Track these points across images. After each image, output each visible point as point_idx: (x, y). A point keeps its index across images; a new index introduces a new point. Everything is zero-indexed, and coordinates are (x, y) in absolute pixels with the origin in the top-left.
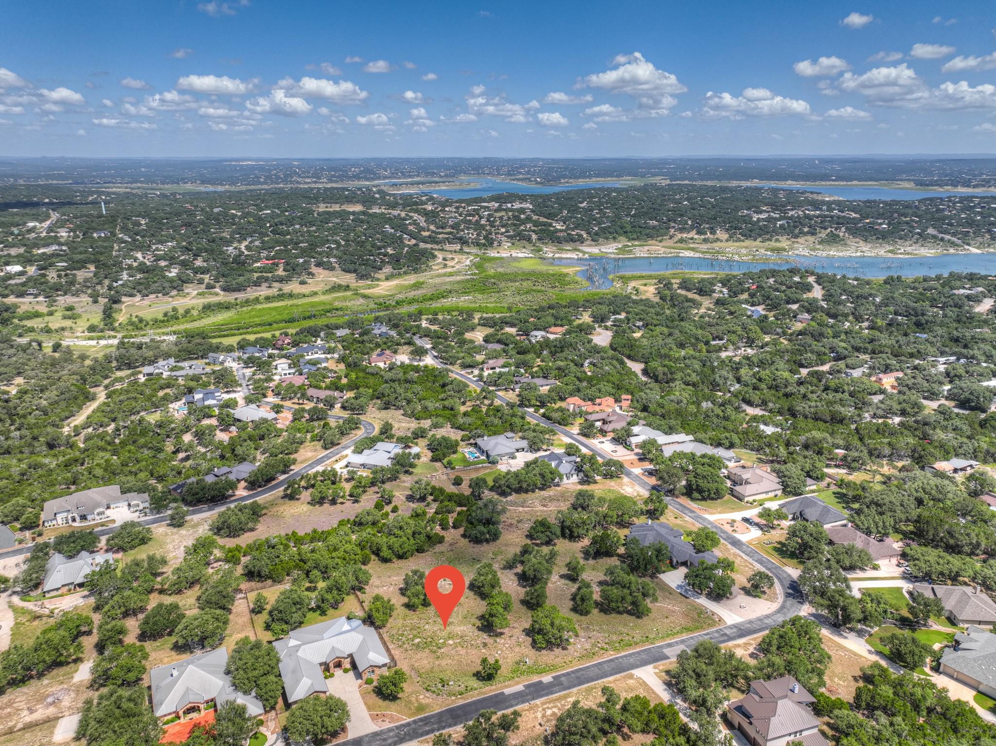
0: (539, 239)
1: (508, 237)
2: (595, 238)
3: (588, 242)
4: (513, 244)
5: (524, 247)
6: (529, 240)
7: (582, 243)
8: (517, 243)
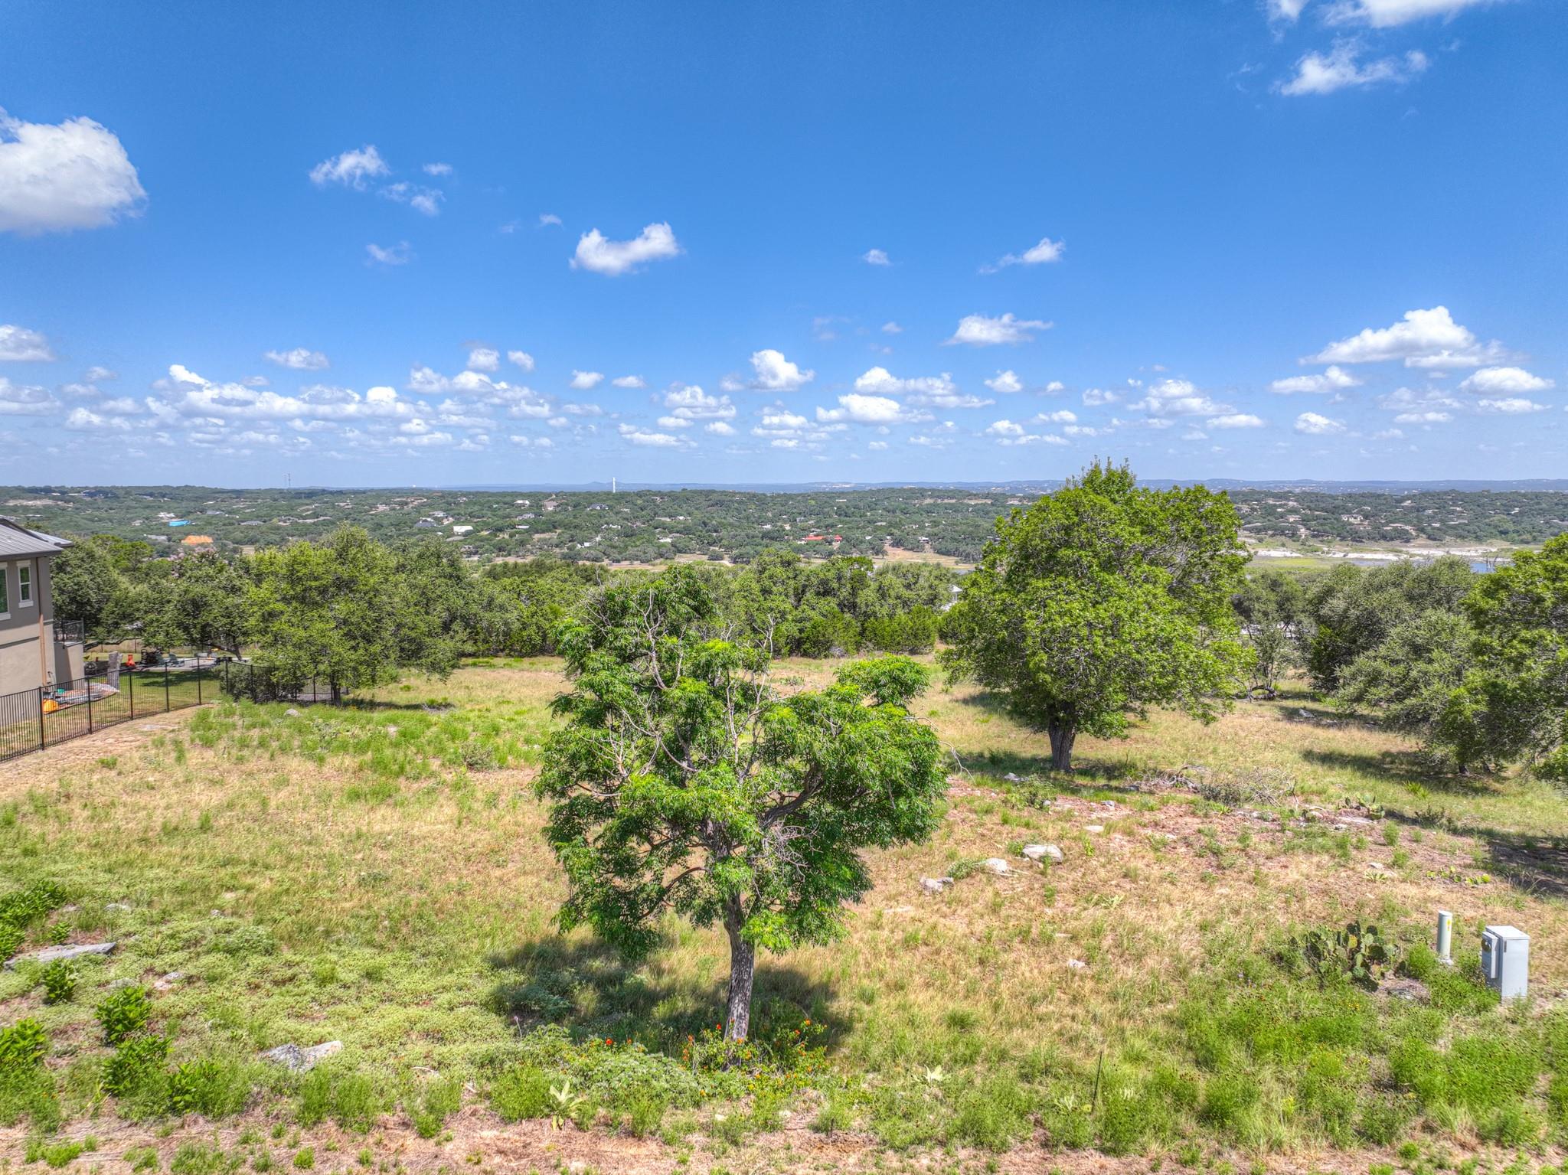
0: (1314, 536)
1: (1250, 530)
2: (1434, 538)
3: (1419, 541)
4: (1261, 540)
5: (1283, 545)
6: (1294, 535)
7: (1408, 541)
8: (1268, 539)
